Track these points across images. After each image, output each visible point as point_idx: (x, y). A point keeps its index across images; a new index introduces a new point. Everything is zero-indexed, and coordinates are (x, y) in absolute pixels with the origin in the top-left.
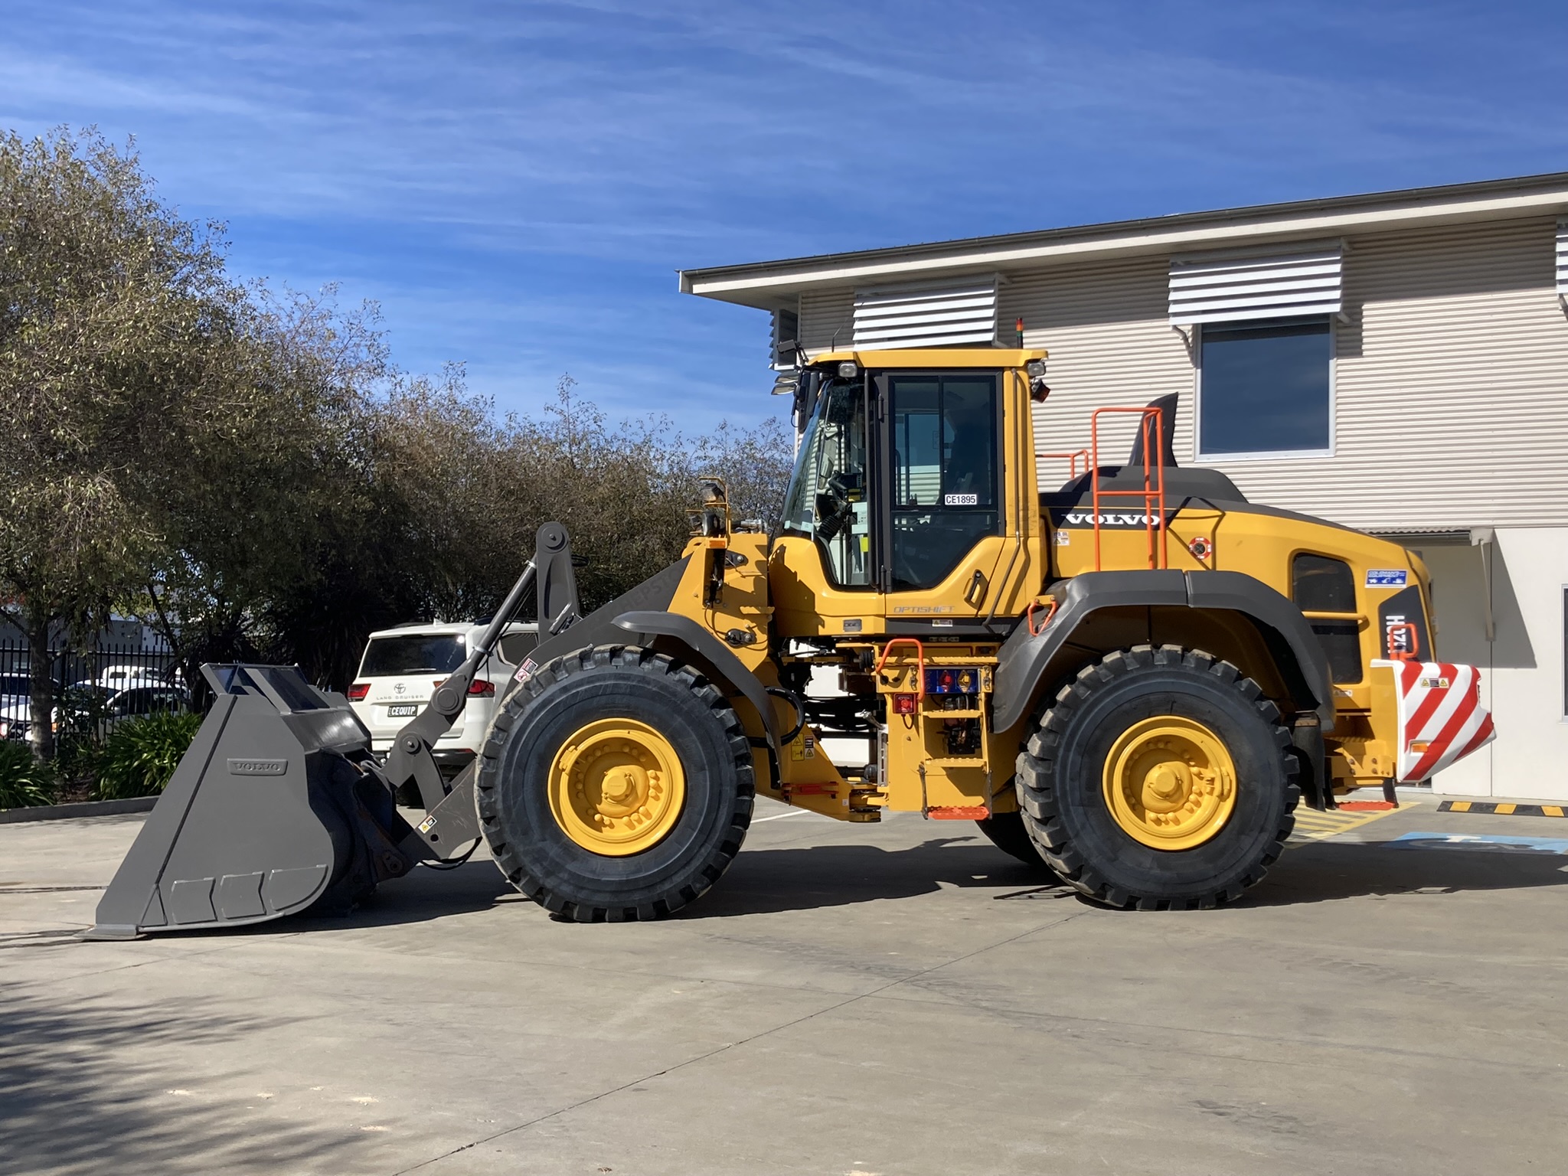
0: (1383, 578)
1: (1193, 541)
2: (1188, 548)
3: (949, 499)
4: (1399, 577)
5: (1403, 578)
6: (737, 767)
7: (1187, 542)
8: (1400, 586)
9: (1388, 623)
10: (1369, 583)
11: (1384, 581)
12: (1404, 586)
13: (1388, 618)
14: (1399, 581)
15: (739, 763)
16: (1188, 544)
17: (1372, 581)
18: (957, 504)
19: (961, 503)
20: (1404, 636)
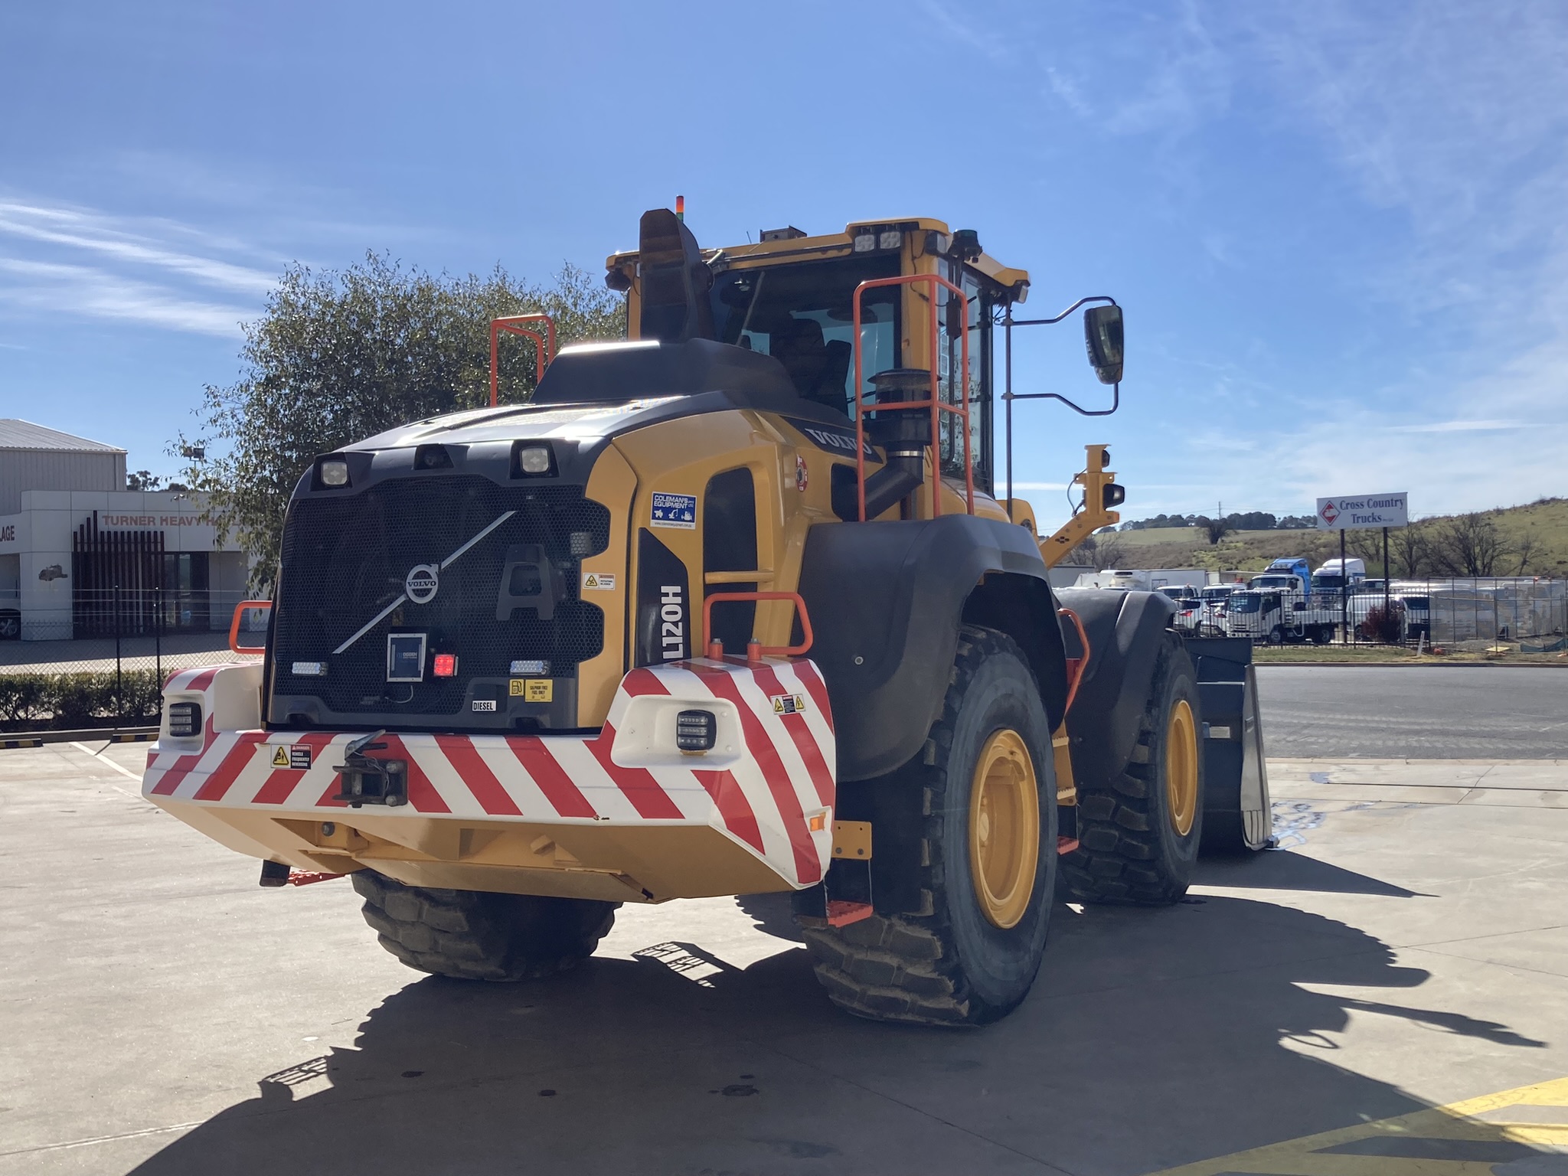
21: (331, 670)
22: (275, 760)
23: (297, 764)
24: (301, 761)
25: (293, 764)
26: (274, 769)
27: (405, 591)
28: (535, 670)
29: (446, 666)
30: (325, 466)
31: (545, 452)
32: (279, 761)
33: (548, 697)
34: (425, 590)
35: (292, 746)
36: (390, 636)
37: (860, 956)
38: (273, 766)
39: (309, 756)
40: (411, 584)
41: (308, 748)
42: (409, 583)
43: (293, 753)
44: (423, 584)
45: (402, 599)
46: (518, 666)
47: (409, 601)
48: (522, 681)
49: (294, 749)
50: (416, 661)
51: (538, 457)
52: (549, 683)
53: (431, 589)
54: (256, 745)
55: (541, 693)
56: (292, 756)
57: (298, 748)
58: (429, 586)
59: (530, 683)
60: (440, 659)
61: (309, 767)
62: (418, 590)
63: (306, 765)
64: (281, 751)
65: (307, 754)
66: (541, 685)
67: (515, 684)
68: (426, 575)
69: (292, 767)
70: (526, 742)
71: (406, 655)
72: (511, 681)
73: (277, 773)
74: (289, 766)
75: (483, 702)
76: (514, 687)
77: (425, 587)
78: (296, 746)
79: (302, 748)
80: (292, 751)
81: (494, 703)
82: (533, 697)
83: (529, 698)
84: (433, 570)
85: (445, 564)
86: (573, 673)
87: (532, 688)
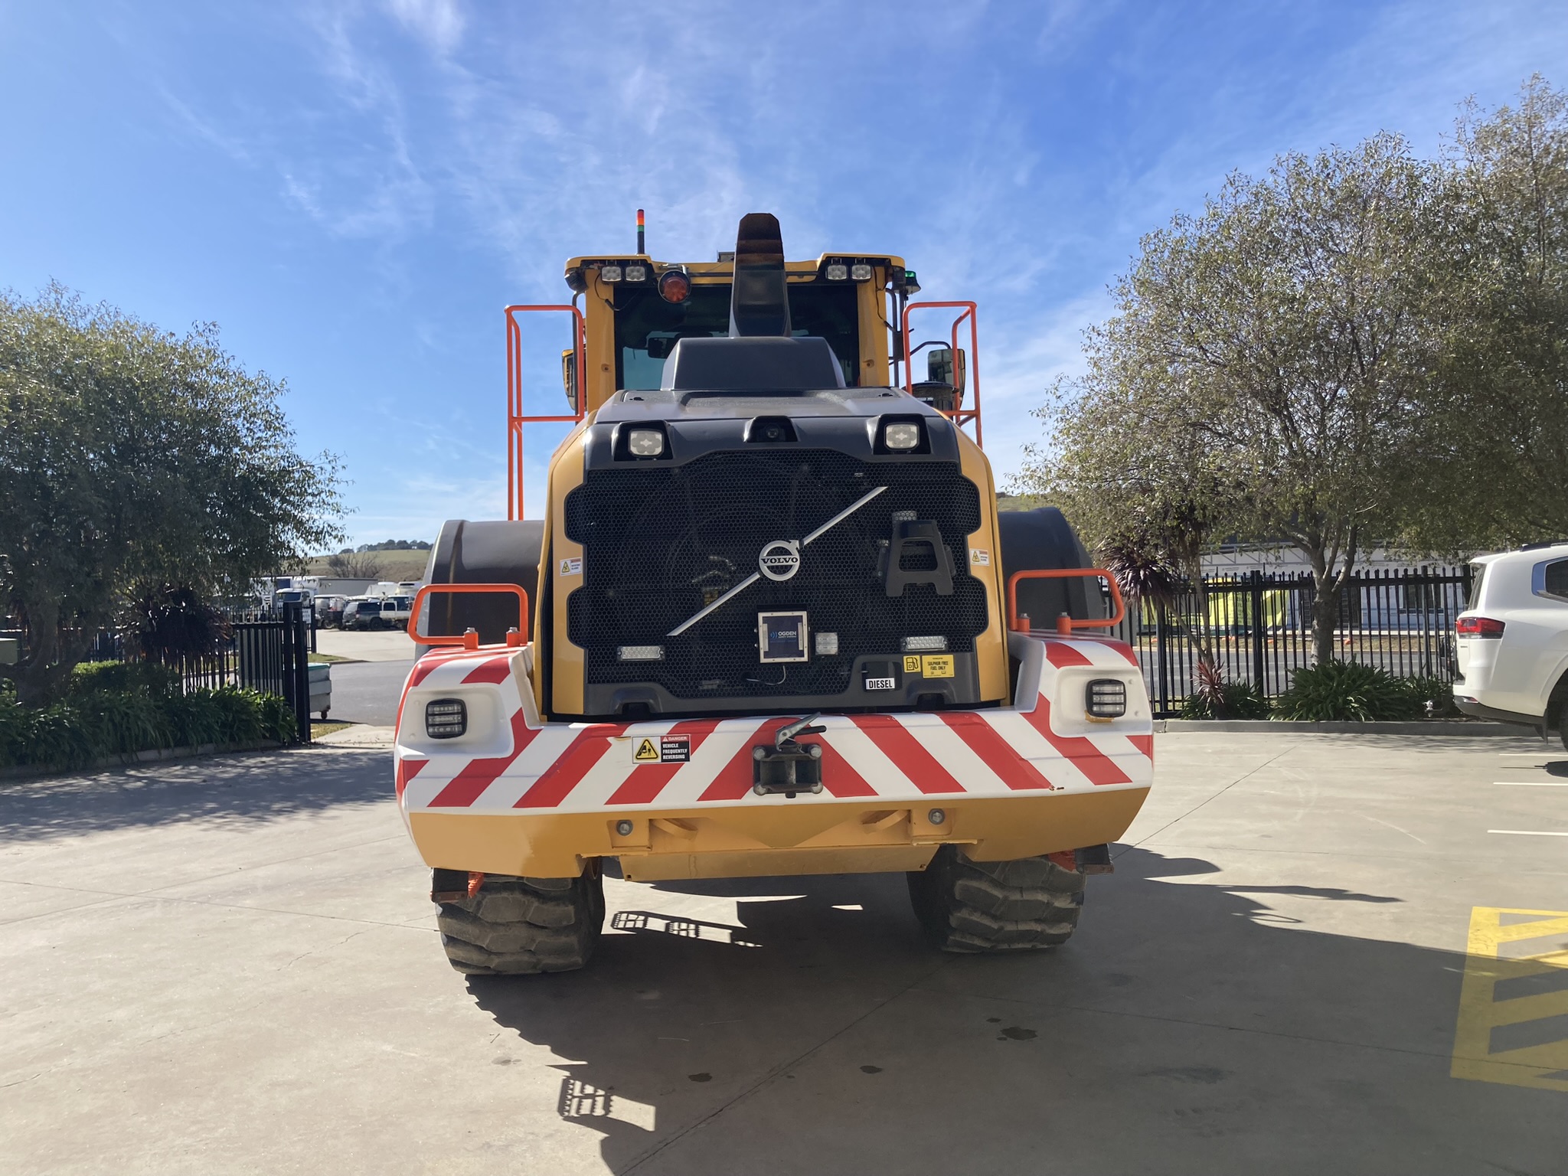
21: (667, 653)
22: (639, 754)
23: (670, 757)
24: (677, 753)
25: (664, 757)
26: (638, 765)
27: (758, 569)
28: (937, 646)
29: (829, 644)
30: (633, 435)
31: (914, 429)
32: (643, 755)
33: (949, 672)
34: (786, 566)
35: (662, 737)
36: (761, 615)
37: (1016, 896)
38: (635, 761)
39: (687, 749)
40: (767, 561)
41: (685, 738)
42: (764, 560)
43: (664, 746)
44: (781, 560)
45: (757, 576)
46: (914, 642)
47: (763, 577)
48: (918, 657)
49: (665, 740)
50: (795, 641)
51: (905, 433)
52: (949, 658)
53: (791, 566)
54: (610, 739)
55: (941, 668)
56: (662, 749)
57: (671, 739)
58: (790, 563)
59: (927, 659)
60: (820, 638)
61: (687, 759)
62: (773, 567)
63: (683, 757)
64: (646, 744)
65: (683, 745)
66: (941, 661)
67: (909, 660)
68: (784, 552)
69: (663, 760)
70: (963, 717)
71: (782, 634)
72: (905, 657)
73: (640, 769)
74: (657, 761)
75: (880, 680)
76: (909, 664)
77: (785, 563)
78: (667, 737)
79: (676, 739)
80: (662, 743)
81: (892, 680)
82: (933, 673)
83: (927, 673)
84: (793, 546)
85: (807, 541)
86: (970, 647)
87: (930, 664)
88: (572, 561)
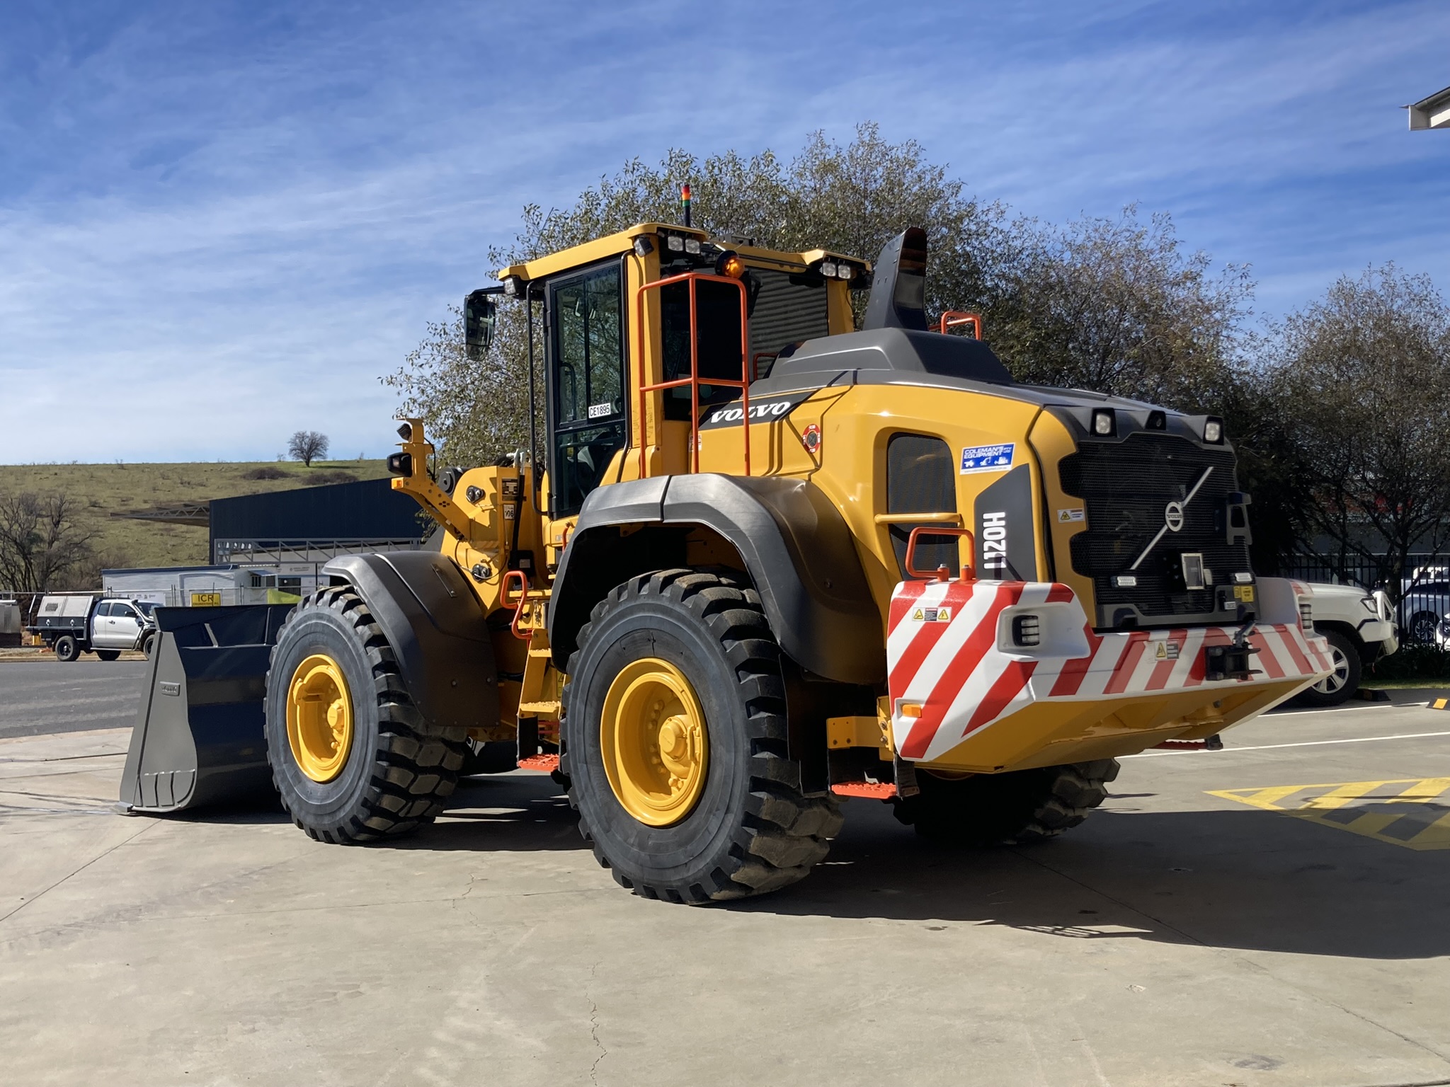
0: (982, 458)
1: (807, 430)
2: (802, 440)
3: (592, 412)
4: (1004, 455)
5: (1008, 456)
6: (379, 705)
7: (801, 432)
8: (1003, 468)
9: (985, 524)
10: (964, 467)
11: (983, 463)
12: (1009, 468)
13: (986, 516)
14: (1002, 460)
15: (382, 700)
16: (801, 434)
17: (968, 464)
18: (597, 416)
19: (600, 415)
20: (1003, 542)
21: (1137, 581)
26: (1158, 661)
27: (1165, 522)
28: (1247, 579)
30: (1098, 418)
32: (1160, 655)
33: (1251, 598)
36: (1180, 555)
40: (1169, 517)
42: (1167, 515)
44: (1174, 517)
45: (1166, 527)
46: (1238, 577)
48: (1240, 587)
50: (1199, 574)
52: (1251, 588)
53: (1179, 522)
54: (1145, 643)
55: (1248, 595)
58: (1178, 520)
59: (1243, 588)
62: (1171, 522)
63: (1176, 655)
66: (1248, 590)
68: (1176, 510)
71: (1192, 569)
72: (1235, 588)
73: (1159, 664)
74: (1166, 658)
75: (1231, 603)
76: (1236, 592)
81: (1235, 603)
83: (1243, 599)
84: (1179, 506)
85: (1185, 503)
87: (1244, 592)
88: (1072, 511)
